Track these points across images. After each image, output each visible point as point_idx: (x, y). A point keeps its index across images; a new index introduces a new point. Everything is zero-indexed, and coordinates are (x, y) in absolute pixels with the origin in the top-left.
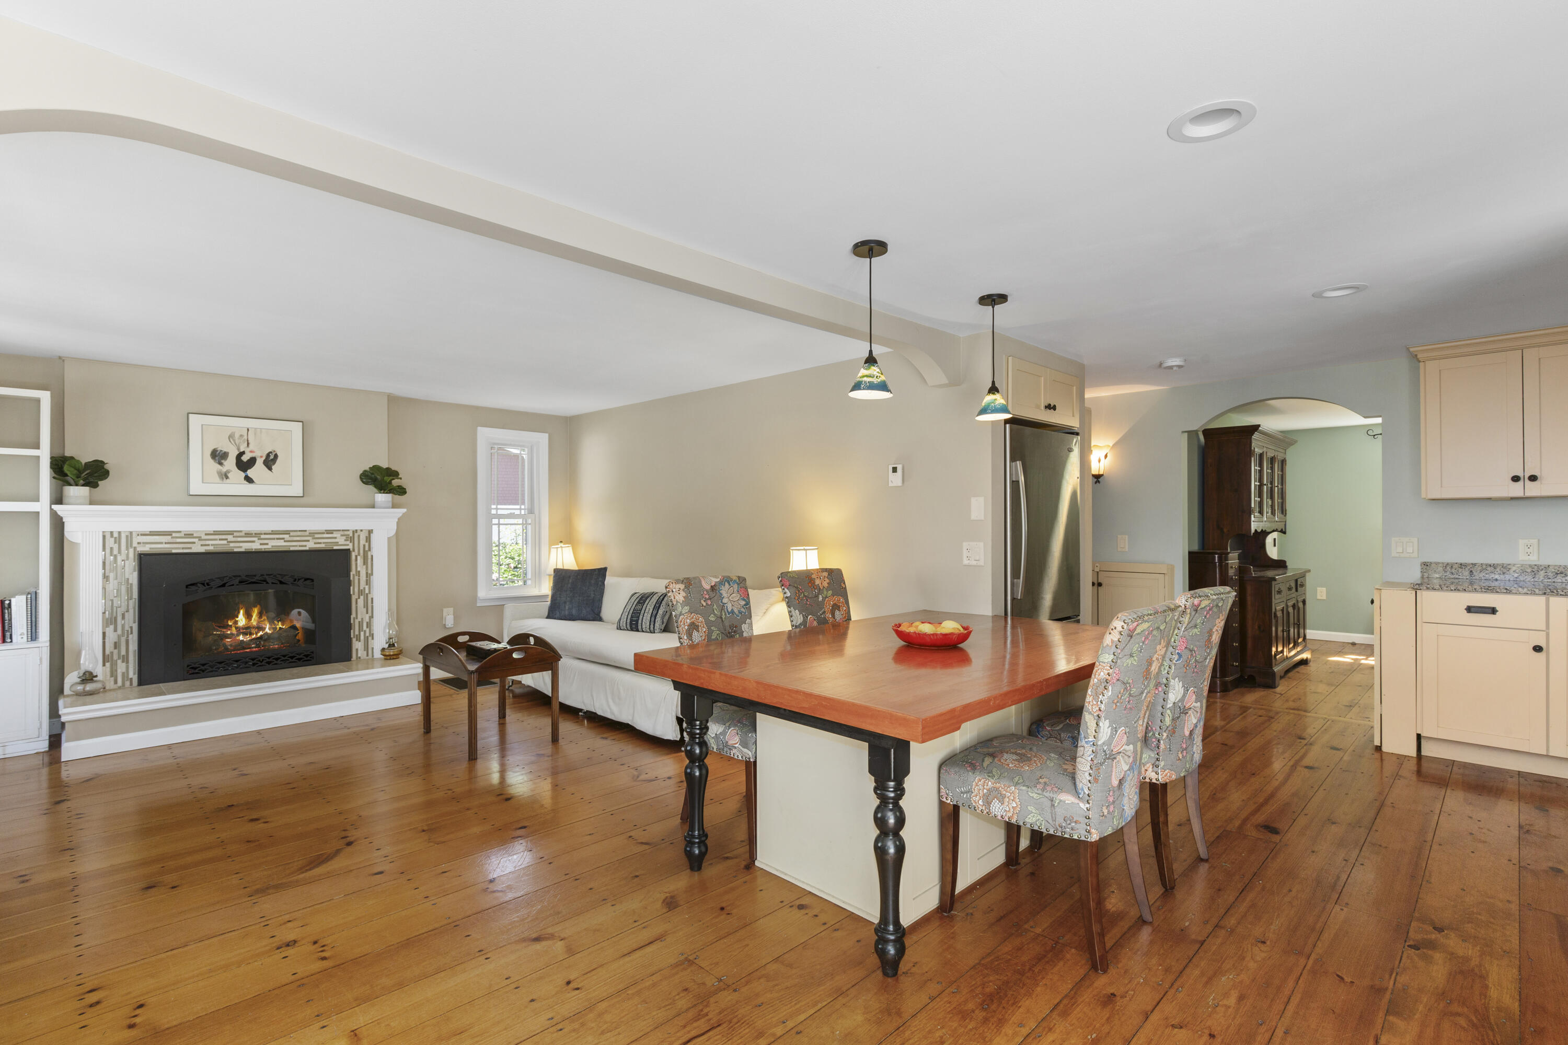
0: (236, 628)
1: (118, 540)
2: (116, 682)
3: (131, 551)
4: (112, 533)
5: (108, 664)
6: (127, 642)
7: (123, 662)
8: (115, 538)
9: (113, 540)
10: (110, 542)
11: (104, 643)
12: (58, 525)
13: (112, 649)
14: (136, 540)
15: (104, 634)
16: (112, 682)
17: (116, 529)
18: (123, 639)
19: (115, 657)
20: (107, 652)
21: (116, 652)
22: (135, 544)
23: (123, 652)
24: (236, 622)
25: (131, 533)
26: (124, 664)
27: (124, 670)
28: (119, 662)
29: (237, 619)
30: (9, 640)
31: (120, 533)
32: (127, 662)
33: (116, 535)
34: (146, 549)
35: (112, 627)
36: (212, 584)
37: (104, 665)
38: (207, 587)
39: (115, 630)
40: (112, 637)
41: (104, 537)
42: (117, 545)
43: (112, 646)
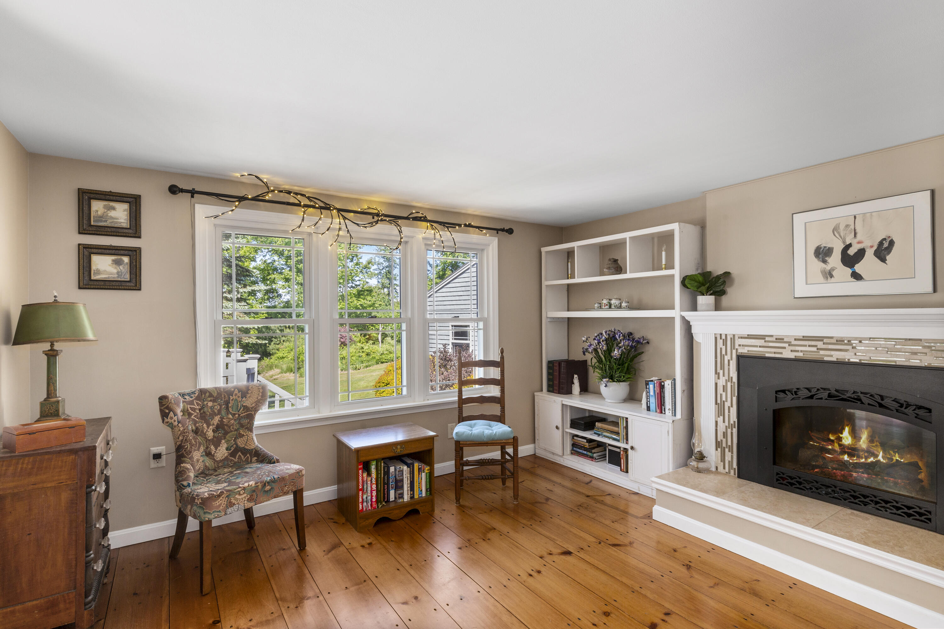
0: (840, 445)
1: (725, 343)
2: (724, 468)
3: (734, 351)
4: (721, 335)
5: (719, 450)
6: (732, 433)
7: (729, 451)
8: (723, 339)
9: (722, 341)
10: (720, 342)
11: (716, 430)
12: (687, 326)
13: (722, 437)
14: (738, 342)
15: (716, 422)
16: (722, 467)
17: (723, 333)
18: (729, 431)
19: (724, 445)
20: (719, 440)
21: (724, 440)
22: (737, 347)
23: (729, 443)
24: (840, 439)
25: (734, 335)
26: (730, 453)
27: (730, 459)
28: (727, 450)
29: (841, 436)
30: (664, 412)
31: (726, 335)
32: (732, 453)
33: (724, 337)
34: (744, 351)
35: (722, 418)
36: (800, 393)
37: (717, 450)
38: (795, 396)
39: (724, 422)
40: (722, 427)
41: (716, 338)
42: (724, 347)
43: (722, 434)
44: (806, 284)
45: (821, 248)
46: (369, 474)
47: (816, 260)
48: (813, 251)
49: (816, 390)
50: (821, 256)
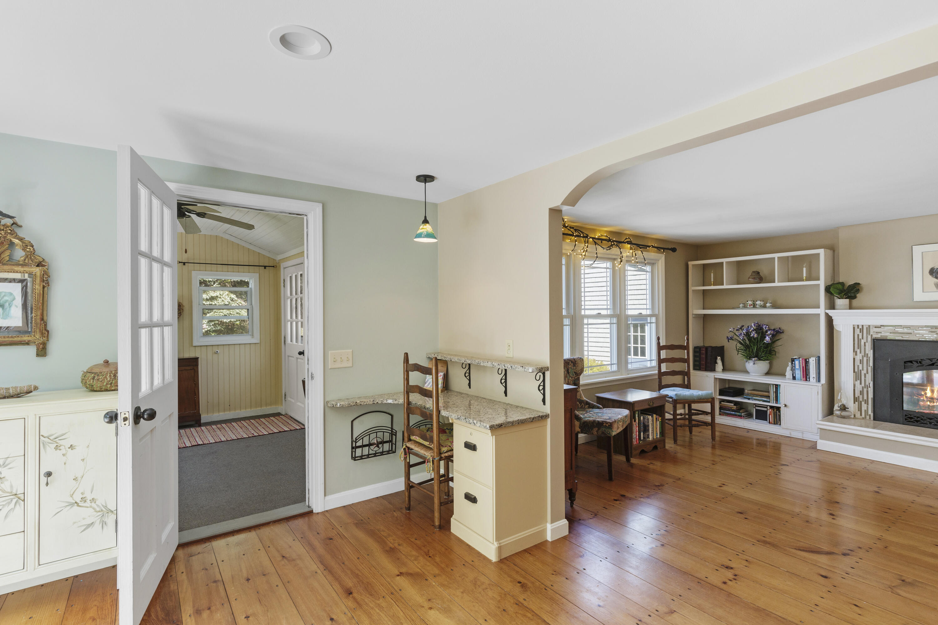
0: (926, 397)
1: (861, 331)
2: (861, 415)
3: (869, 337)
4: (858, 326)
5: (857, 403)
6: (867, 391)
7: (865, 403)
9: (859, 330)
10: (857, 331)
11: (854, 390)
12: (830, 321)
13: (859, 395)
14: (873, 330)
15: (854, 386)
16: (859, 414)
17: (860, 324)
18: (865, 390)
19: (861, 399)
20: (856, 396)
21: (861, 397)
22: (871, 333)
23: (865, 398)
25: (869, 326)
26: (866, 405)
27: (866, 409)
28: (863, 403)
30: (809, 380)
31: (863, 326)
32: (868, 404)
33: (860, 327)
34: (877, 336)
35: (859, 381)
36: (923, 362)
37: (854, 403)
38: (920, 364)
39: (861, 384)
40: (859, 387)
41: (854, 328)
42: (861, 333)
43: (859, 392)
44: (923, 292)
45: (934, 269)
46: (635, 421)
47: (930, 277)
48: (928, 271)
49: (936, 360)
50: (934, 274)
